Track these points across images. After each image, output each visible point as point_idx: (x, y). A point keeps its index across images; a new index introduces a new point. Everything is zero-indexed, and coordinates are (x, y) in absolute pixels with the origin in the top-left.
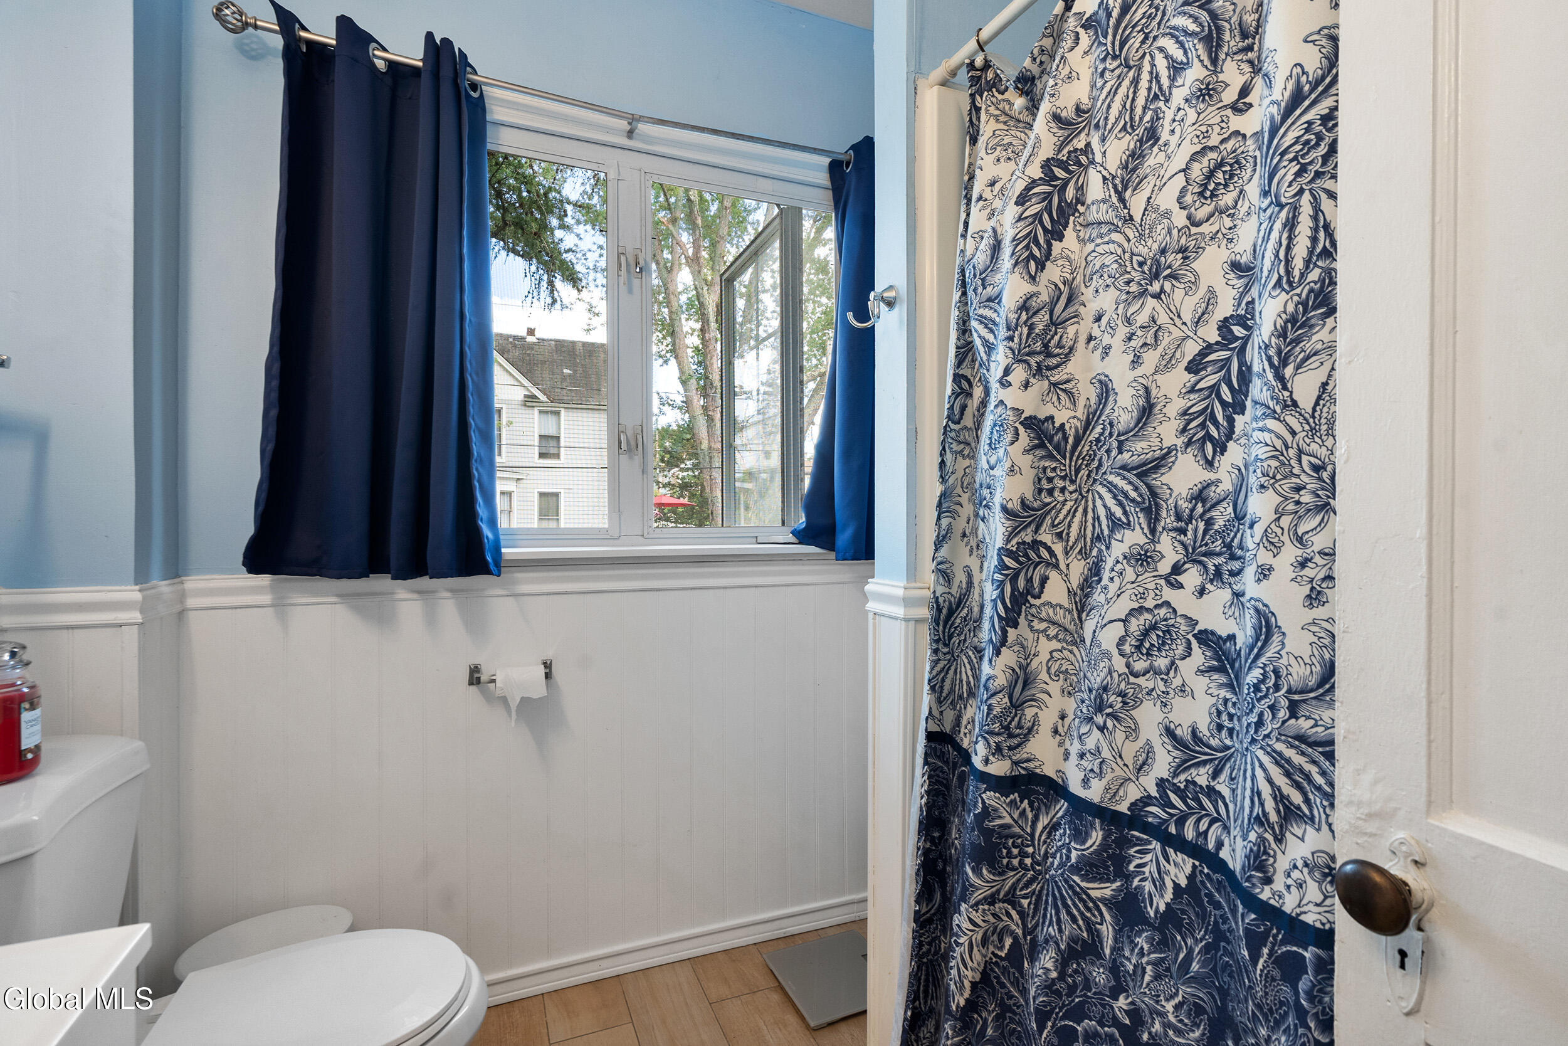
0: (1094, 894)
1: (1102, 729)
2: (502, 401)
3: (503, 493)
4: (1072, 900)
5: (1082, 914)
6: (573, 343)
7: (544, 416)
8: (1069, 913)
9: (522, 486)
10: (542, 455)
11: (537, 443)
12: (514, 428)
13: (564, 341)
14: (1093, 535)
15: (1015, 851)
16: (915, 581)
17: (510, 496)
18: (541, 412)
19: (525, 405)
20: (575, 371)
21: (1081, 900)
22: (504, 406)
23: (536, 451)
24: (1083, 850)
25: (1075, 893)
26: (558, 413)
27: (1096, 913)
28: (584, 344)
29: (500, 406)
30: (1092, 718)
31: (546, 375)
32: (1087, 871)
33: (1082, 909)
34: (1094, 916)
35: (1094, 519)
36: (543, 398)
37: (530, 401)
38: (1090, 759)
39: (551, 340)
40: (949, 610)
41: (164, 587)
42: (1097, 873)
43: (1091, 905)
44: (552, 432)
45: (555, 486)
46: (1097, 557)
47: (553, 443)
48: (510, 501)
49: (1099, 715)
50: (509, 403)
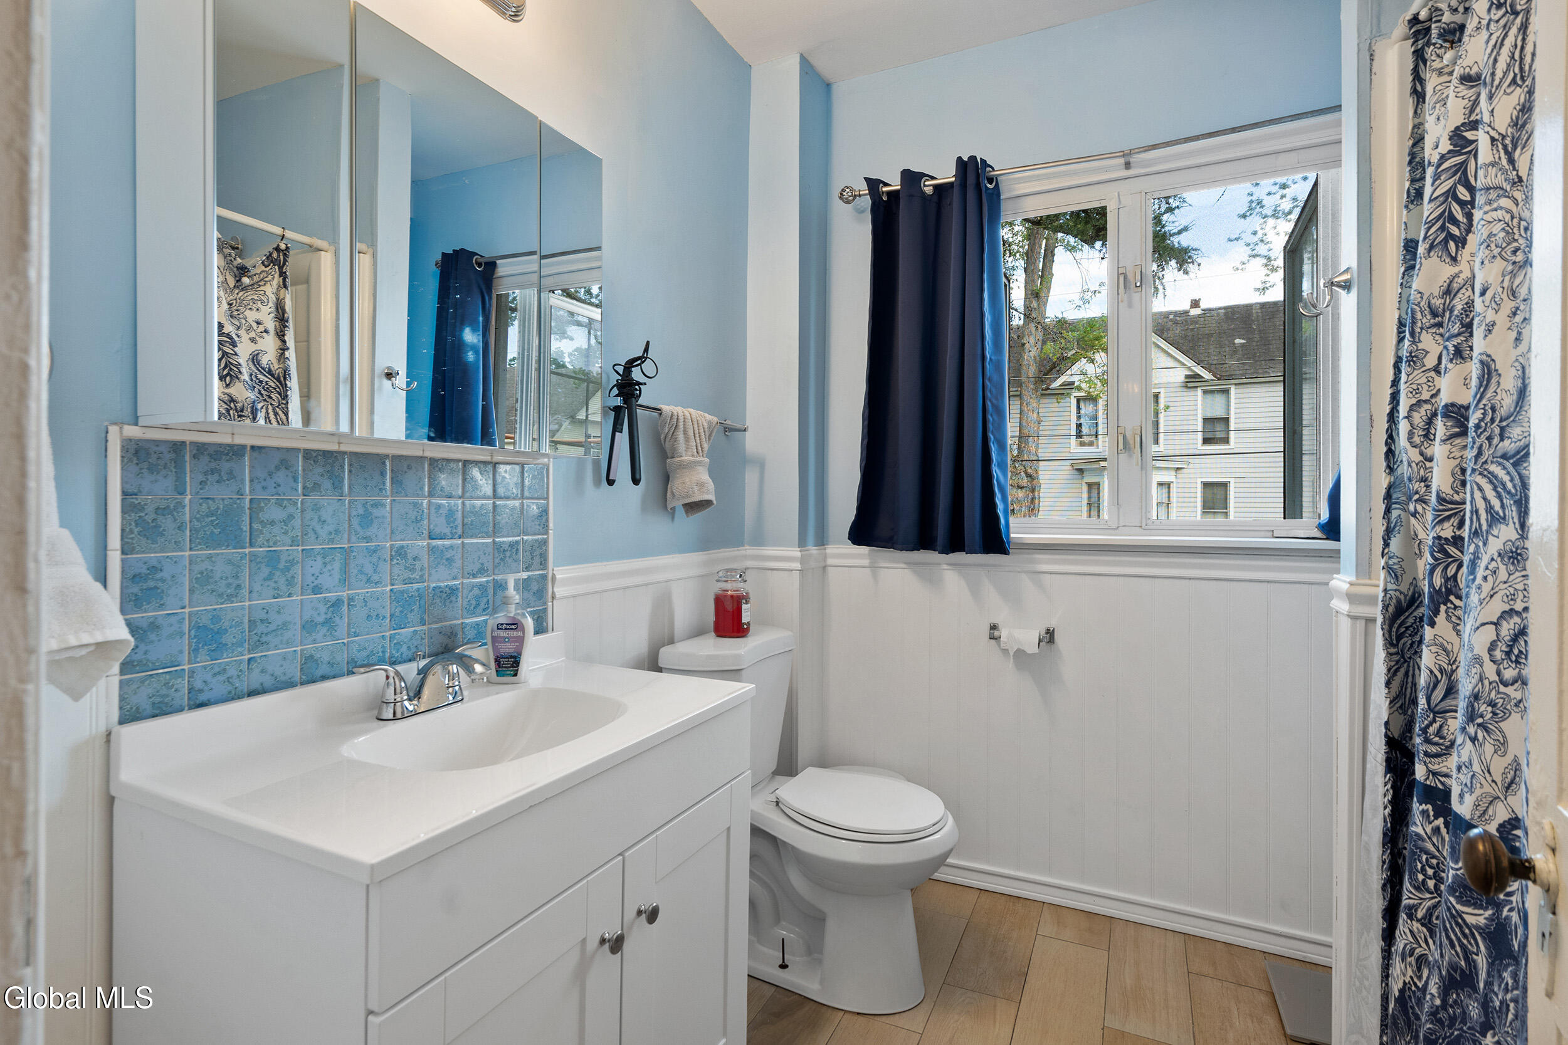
0: (1470, 920)
1: (1474, 739)
2: (1159, 385)
3: (1160, 484)
4: (1450, 923)
5: (1459, 939)
6: (1248, 308)
7: (1209, 397)
8: (1448, 937)
9: (1179, 476)
10: (1206, 441)
11: (1200, 428)
12: (1172, 413)
13: (1238, 306)
14: (1470, 530)
15: (1430, 872)
16: (1370, 578)
17: (1169, 488)
18: (1205, 392)
19: (1187, 387)
20: (1249, 340)
21: (1457, 924)
22: (1162, 391)
23: (1200, 436)
24: (1457, 870)
25: (1453, 916)
26: (1226, 392)
27: (1472, 941)
28: (1263, 305)
29: (1157, 390)
30: (1465, 728)
31: (1212, 349)
32: (1461, 893)
33: (1459, 934)
34: (1471, 944)
35: (1472, 512)
36: (1207, 375)
37: (1193, 380)
38: (1465, 772)
39: (1220, 309)
40: (1396, 607)
41: (814, 550)
42: (1471, 897)
43: (1467, 931)
44: (1219, 412)
45: (1223, 475)
46: (1474, 554)
47: (1219, 427)
48: (1169, 492)
49: (1471, 725)
50: (1167, 386)
